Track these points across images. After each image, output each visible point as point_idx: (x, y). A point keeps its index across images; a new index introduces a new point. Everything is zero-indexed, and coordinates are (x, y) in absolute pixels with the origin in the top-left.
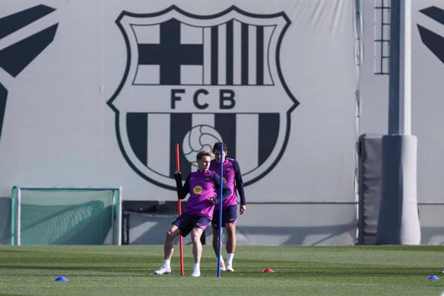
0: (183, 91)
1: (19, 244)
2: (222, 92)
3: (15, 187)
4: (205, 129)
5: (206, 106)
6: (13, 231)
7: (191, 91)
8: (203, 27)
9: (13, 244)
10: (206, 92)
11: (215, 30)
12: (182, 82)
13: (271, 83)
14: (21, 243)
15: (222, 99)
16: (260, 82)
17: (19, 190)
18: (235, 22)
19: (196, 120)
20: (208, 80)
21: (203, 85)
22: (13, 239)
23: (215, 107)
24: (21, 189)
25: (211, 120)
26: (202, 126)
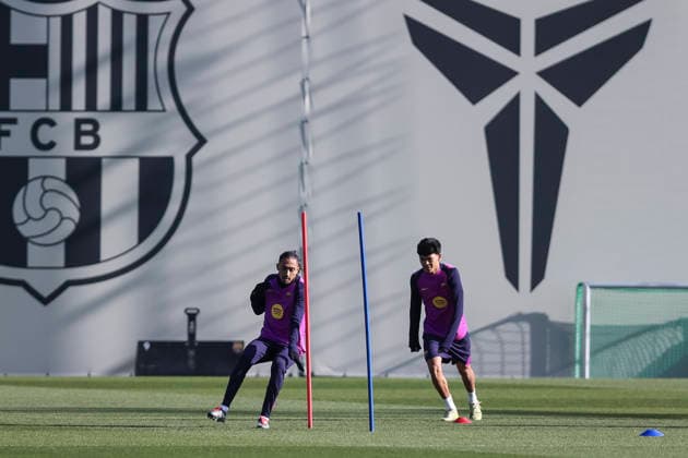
0: (13, 121)
1: (587, 376)
2: (79, 122)
3: (580, 285)
4: (49, 184)
5: (52, 145)
6: (577, 356)
7: (26, 122)
8: (48, 17)
9: (577, 375)
10: (52, 123)
11: (67, 21)
12: (13, 105)
13: (161, 108)
14: (591, 374)
15: (79, 134)
17: (588, 290)
18: (101, 8)
19: (34, 169)
20: (55, 102)
21: (47, 110)
22: (577, 367)
23: (67, 148)
24: (592, 287)
25: (60, 169)
26: (44, 178)
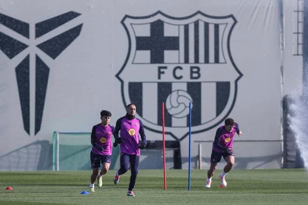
0: (166, 68)
1: (58, 169)
2: (192, 68)
3: (55, 132)
4: (180, 93)
5: (181, 77)
6: (54, 161)
7: (171, 68)
8: (179, 25)
9: (54, 169)
10: (181, 68)
11: (186, 27)
12: (165, 61)
13: (224, 62)
14: (60, 169)
15: (192, 72)
16: (217, 61)
17: (58, 135)
18: (200, 22)
19: (175, 87)
20: (182, 60)
21: (179, 63)
22: (54, 166)
23: (187, 78)
24: (60, 133)
25: (184, 87)
26: (178, 90)
